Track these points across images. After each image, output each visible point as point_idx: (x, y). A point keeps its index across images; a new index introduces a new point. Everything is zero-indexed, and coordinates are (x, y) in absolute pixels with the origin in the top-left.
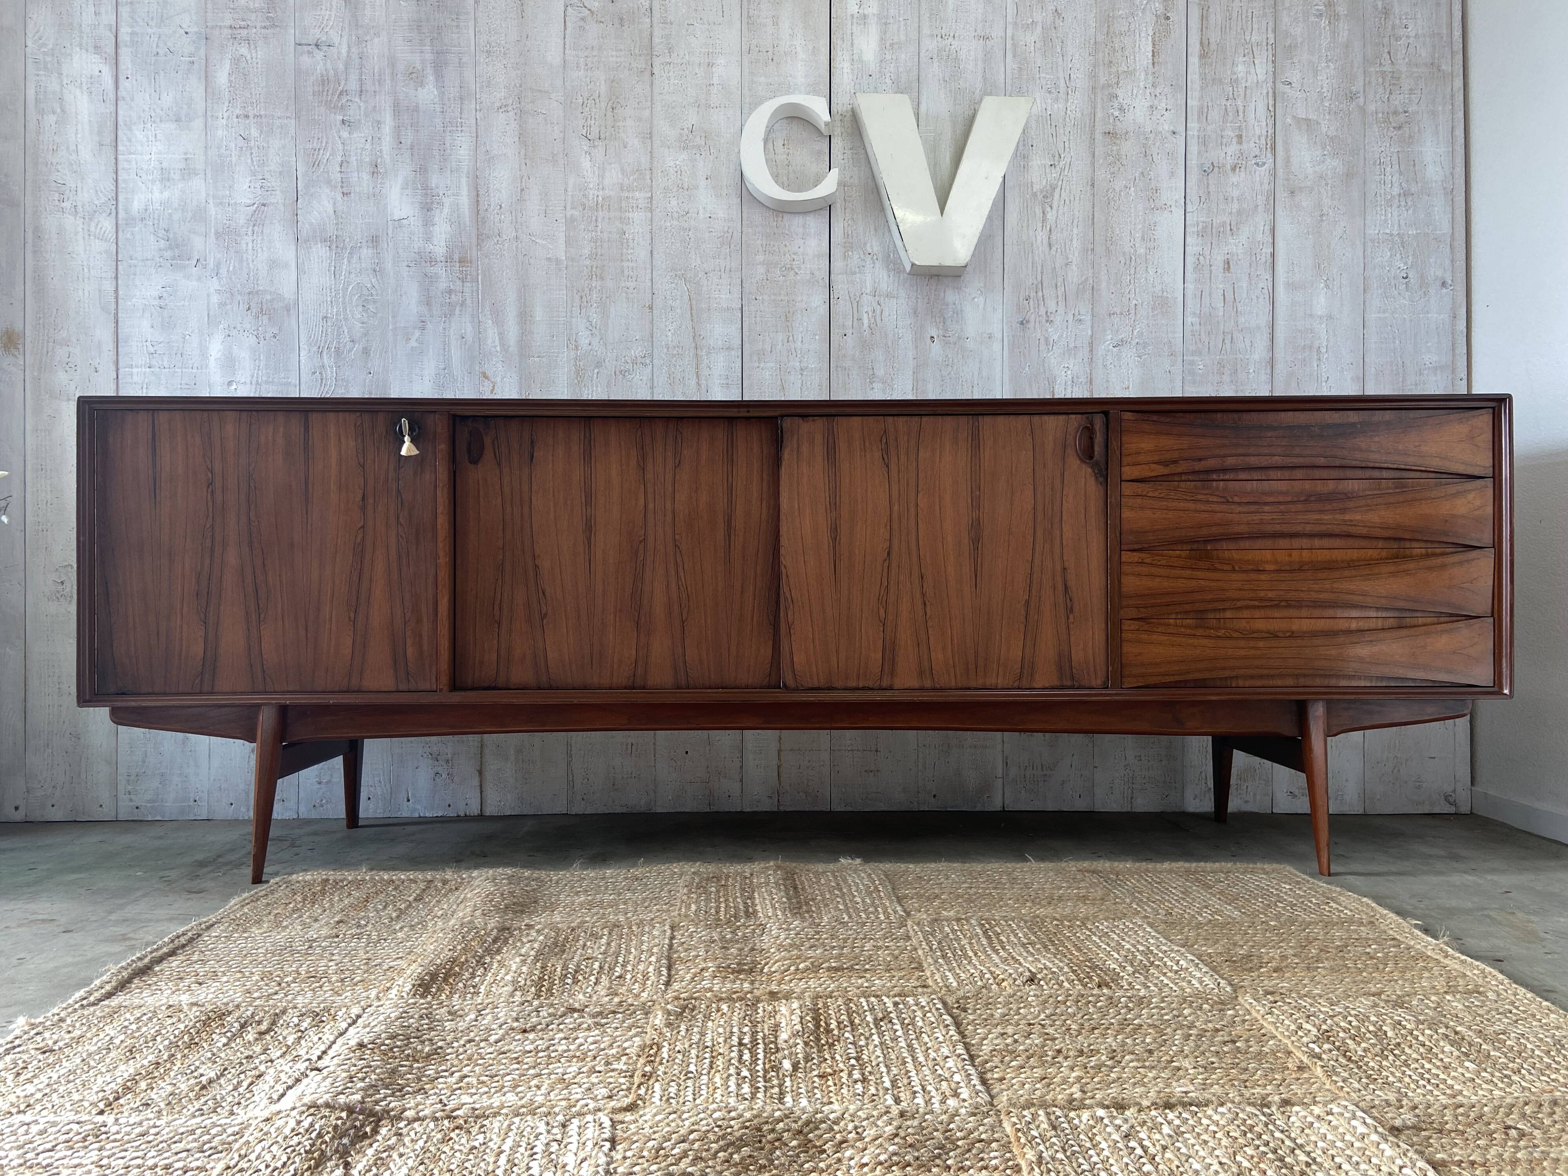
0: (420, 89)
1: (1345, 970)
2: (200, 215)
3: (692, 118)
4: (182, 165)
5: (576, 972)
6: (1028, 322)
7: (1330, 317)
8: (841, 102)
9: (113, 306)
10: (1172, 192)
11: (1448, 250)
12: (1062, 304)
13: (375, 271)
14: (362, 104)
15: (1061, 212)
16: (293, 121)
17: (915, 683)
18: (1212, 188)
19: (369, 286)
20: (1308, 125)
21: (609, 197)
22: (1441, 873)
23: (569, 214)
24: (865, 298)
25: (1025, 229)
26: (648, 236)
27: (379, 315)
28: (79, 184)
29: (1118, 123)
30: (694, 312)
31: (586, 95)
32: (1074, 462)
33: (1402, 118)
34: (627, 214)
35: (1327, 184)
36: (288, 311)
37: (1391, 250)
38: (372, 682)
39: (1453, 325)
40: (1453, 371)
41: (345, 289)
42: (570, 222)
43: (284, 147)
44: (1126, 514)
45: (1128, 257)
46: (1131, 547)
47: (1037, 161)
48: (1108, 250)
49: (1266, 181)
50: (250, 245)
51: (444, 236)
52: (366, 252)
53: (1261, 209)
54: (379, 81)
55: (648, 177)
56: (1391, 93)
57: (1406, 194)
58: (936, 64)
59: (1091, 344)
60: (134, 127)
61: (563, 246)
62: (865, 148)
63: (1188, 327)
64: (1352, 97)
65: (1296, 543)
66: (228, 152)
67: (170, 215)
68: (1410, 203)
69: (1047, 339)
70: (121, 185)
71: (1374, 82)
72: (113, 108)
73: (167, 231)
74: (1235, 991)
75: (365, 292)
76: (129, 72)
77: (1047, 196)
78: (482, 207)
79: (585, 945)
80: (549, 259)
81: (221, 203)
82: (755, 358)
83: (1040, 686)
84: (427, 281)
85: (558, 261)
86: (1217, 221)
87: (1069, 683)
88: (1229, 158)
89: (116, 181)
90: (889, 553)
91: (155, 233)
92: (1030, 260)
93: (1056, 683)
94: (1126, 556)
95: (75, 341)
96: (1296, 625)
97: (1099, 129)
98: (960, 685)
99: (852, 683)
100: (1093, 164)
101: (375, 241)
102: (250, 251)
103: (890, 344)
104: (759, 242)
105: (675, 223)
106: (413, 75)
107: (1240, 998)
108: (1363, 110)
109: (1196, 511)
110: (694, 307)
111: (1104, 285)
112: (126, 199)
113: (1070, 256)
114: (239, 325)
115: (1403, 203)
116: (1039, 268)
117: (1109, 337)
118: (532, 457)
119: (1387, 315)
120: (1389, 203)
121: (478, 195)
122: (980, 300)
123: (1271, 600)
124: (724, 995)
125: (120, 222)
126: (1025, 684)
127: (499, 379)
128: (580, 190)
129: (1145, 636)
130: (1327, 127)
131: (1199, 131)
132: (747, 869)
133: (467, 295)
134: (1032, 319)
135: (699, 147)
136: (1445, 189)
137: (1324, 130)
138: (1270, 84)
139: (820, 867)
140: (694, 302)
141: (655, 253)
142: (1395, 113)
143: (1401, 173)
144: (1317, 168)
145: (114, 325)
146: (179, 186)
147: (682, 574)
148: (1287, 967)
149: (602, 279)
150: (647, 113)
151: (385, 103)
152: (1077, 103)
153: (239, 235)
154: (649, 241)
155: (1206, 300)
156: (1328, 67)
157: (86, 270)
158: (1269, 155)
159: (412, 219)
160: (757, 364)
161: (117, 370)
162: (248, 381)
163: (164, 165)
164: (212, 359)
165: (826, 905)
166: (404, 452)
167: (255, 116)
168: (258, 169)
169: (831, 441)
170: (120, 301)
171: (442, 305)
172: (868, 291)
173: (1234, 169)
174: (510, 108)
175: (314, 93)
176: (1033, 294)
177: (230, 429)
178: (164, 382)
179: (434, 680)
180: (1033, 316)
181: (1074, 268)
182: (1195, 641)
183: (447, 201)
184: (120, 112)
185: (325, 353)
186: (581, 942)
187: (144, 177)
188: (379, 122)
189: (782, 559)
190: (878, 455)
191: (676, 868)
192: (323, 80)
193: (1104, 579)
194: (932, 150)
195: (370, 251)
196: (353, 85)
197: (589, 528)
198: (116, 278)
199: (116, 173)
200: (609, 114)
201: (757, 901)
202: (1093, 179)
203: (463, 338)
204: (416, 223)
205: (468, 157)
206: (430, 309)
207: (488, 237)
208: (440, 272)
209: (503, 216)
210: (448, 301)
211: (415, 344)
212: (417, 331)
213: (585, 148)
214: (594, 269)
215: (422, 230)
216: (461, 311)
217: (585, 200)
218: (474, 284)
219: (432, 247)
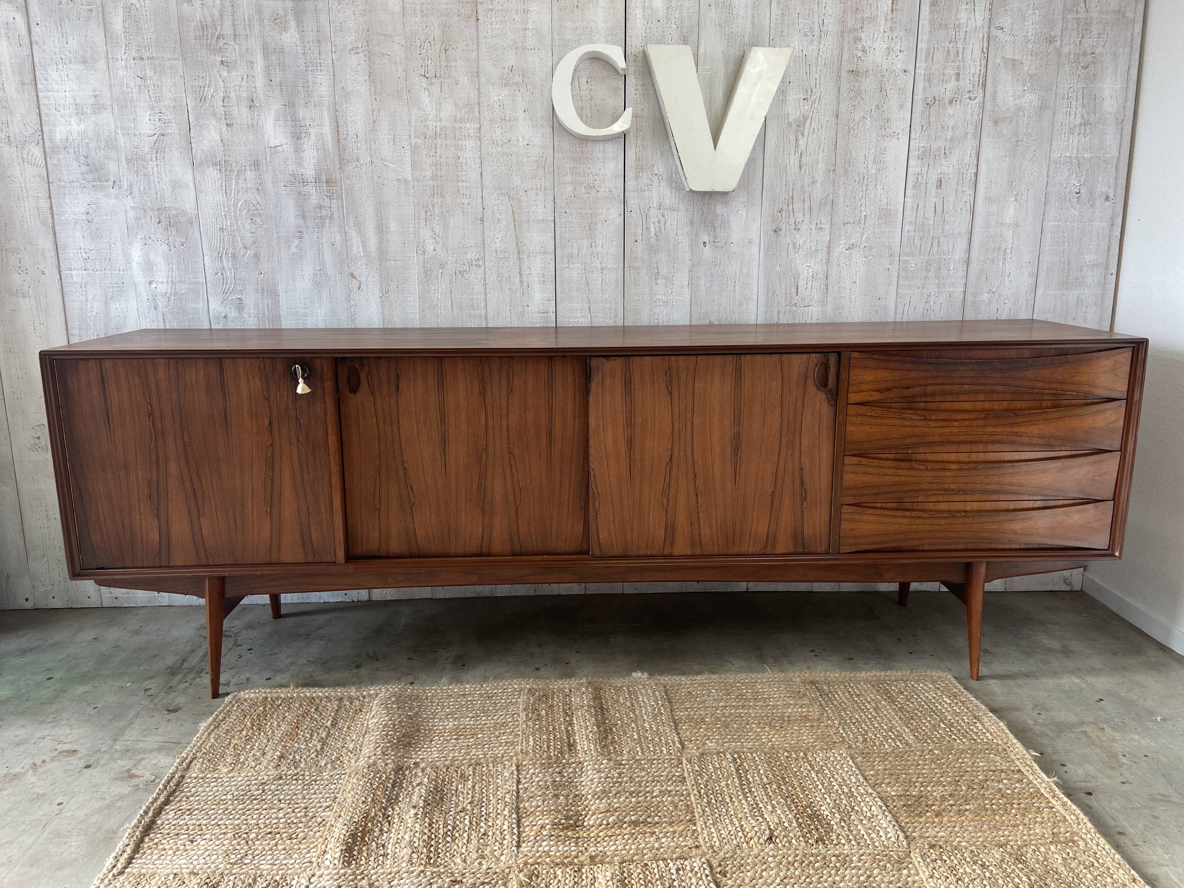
0: (283, 33)
1: (984, 813)
2: (111, 144)
3: (511, 59)
4: (92, 101)
5: (454, 828)
6: (780, 230)
7: (1016, 225)
8: (635, 44)
9: (50, 221)
10: (900, 124)
11: (1114, 170)
12: (807, 215)
13: (258, 190)
14: (236, 47)
15: (810, 139)
16: (180, 62)
17: (689, 552)
18: (933, 118)
19: (254, 202)
20: (1014, 64)
21: (445, 127)
22: (1055, 674)
23: (413, 142)
24: (653, 212)
25: (781, 153)
26: (479, 161)
27: (265, 226)
28: (9, 118)
29: (860, 61)
30: (517, 223)
31: (423, 38)
32: (812, 389)
33: (1089, 58)
34: (460, 142)
35: (1024, 115)
36: (191, 223)
37: (1069, 170)
38: (287, 557)
39: (1111, 231)
40: (1106, 268)
41: (235, 205)
42: (415, 149)
43: (175, 84)
44: (850, 428)
45: (862, 177)
46: (852, 453)
47: (793, 96)
48: (846, 172)
49: (976, 113)
50: (155, 168)
51: (312, 161)
52: (250, 174)
53: (970, 136)
54: (250, 25)
55: (476, 110)
56: (1082, 37)
57: (1085, 124)
58: (713, 11)
59: (829, 248)
60: (48, 68)
61: (409, 169)
62: (653, 85)
63: (905, 234)
64: (1051, 40)
65: (975, 448)
66: (130, 90)
67: (87, 144)
68: (1088, 131)
69: (794, 244)
70: (44, 118)
71: (1070, 27)
72: (29, 51)
73: (87, 158)
74: (909, 844)
75: (252, 208)
76: (39, 19)
77: (800, 125)
78: (342, 137)
79: (457, 789)
80: (399, 180)
81: (128, 134)
82: (566, 260)
83: (780, 552)
84: (301, 198)
85: (406, 182)
86: (935, 146)
87: (801, 550)
88: (947, 93)
89: (40, 115)
90: (671, 459)
91: (77, 159)
92: (784, 179)
93: (792, 550)
94: (848, 460)
95: (23, 249)
96: (969, 506)
97: (846, 67)
98: (721, 553)
99: (642, 552)
100: (838, 98)
101: (256, 165)
102: (156, 174)
103: (671, 248)
104: (568, 165)
105: (500, 149)
106: (277, 21)
107: (912, 854)
108: (1059, 52)
109: (902, 426)
110: (516, 219)
111: (841, 200)
112: (50, 130)
113: (816, 176)
114: (153, 236)
115: (1083, 131)
116: (791, 186)
117: (843, 242)
118: (398, 388)
119: (1060, 223)
120: (1072, 131)
121: (338, 126)
122: (743, 213)
123: (953, 490)
124: (558, 861)
125: (47, 150)
126: (769, 551)
127: (363, 279)
128: (421, 122)
129: (858, 517)
130: (1029, 66)
131: (925, 70)
132: (566, 684)
133: (334, 210)
134: (784, 227)
135: (517, 84)
136: (1117, 119)
137: (1026, 69)
138: (986, 29)
139: (618, 682)
140: (516, 216)
141: (484, 174)
142: (1084, 54)
143: (1083, 106)
144: (1017, 102)
145: (52, 236)
146: (92, 119)
147: (515, 473)
148: (944, 810)
149: (442, 196)
150: (474, 55)
151: (255, 44)
152: (829, 44)
153: (144, 160)
154: (479, 165)
155: (921, 212)
156: (1034, 13)
157: (24, 191)
158: (980, 91)
159: (285, 146)
160: (567, 265)
161: (60, 272)
162: (165, 281)
163: (78, 101)
164: (134, 263)
165: (625, 734)
166: (299, 390)
167: (149, 58)
168: (156, 105)
169: (628, 375)
170: (55, 216)
171: (314, 219)
172: (655, 205)
173: (951, 102)
174: (360, 50)
175: (196, 37)
176: (785, 207)
177: (162, 373)
178: (98, 282)
179: (333, 555)
180: (784, 225)
181: (819, 185)
182: (894, 520)
183: (313, 131)
184: (36, 55)
185: (224, 257)
186: (454, 788)
187: (62, 110)
188: (252, 62)
189: (591, 464)
190: (663, 385)
191: (516, 684)
192: (202, 26)
193: (830, 476)
194: (707, 86)
195: (253, 173)
196: (228, 30)
197: (444, 441)
198: (50, 197)
199: (39, 108)
200: (443, 55)
201: (576, 728)
202: (837, 111)
203: (333, 245)
204: (289, 150)
205: (327, 93)
206: (306, 222)
207: (348, 162)
208: (312, 191)
209: (359, 144)
210: (319, 215)
211: (295, 250)
212: (296, 239)
213: (424, 85)
214: (435, 188)
215: (294, 156)
216: (330, 223)
217: (426, 131)
218: (340, 201)
219: (303, 170)
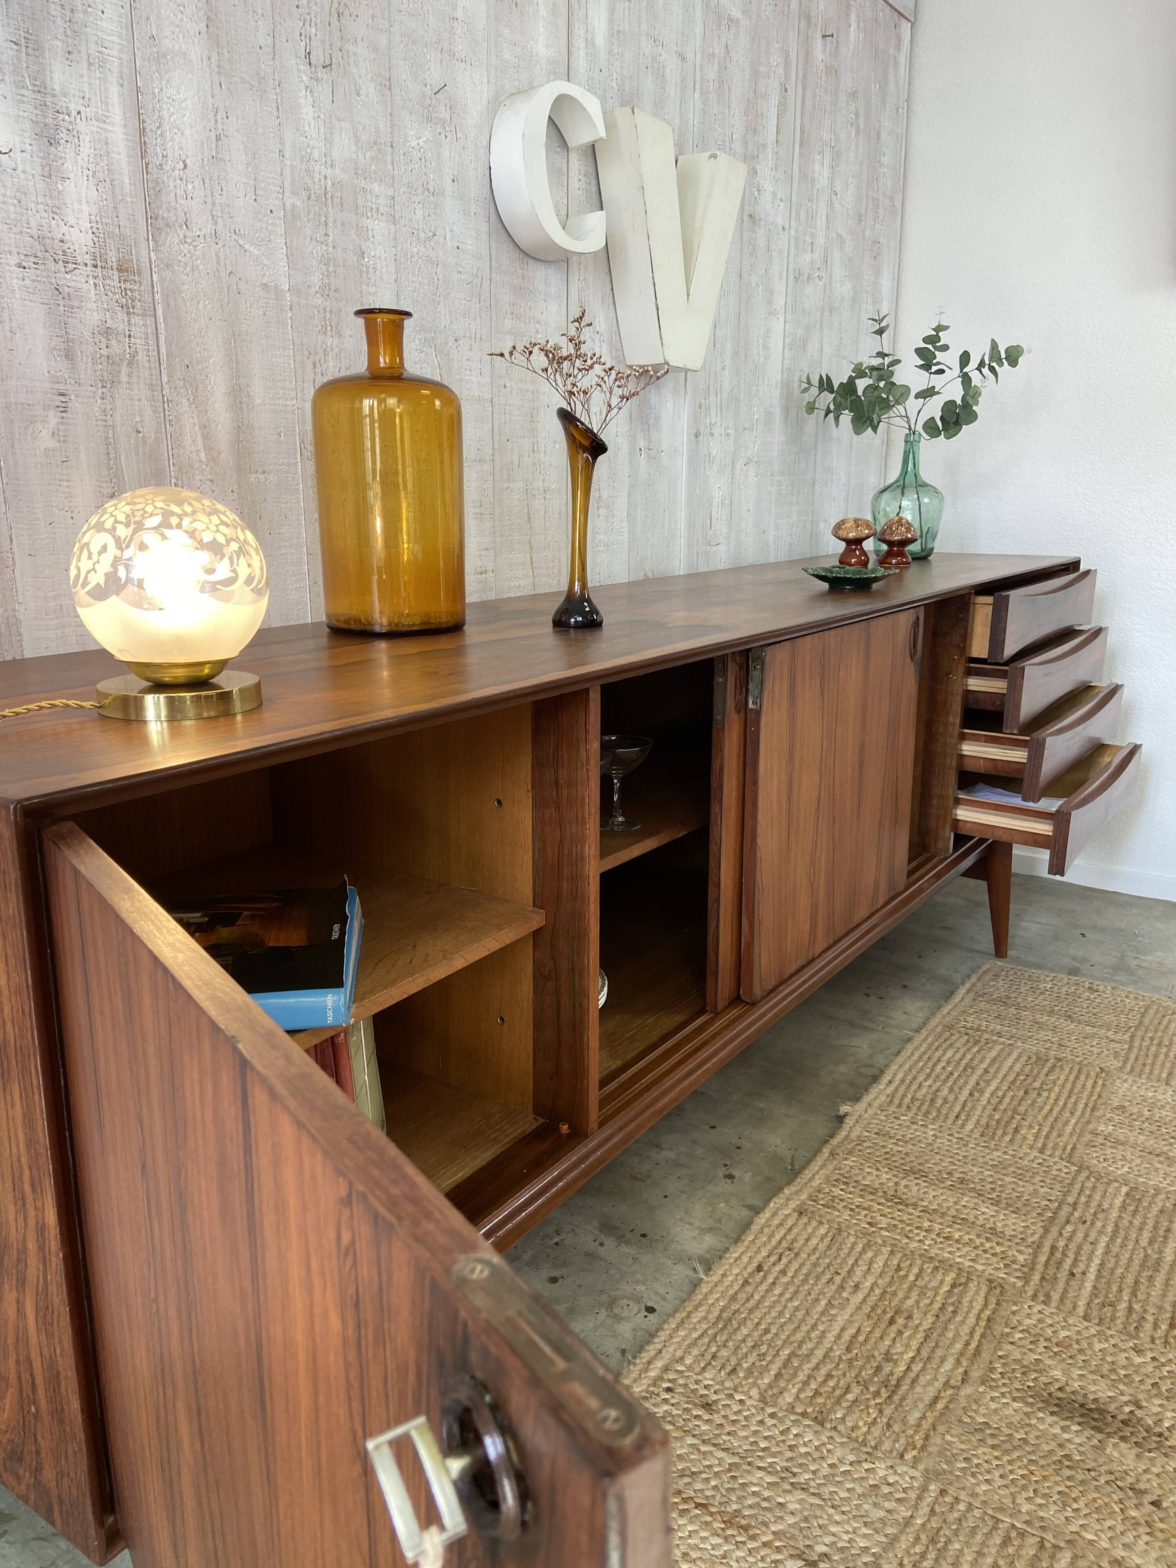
6: (699, 434)
10: (779, 296)
20: (841, 242)
23: (288, 202)
29: (756, 206)
33: (877, 248)
34: (365, 222)
42: (291, 220)
45: (755, 365)
48: (745, 356)
51: (85, 208)
55: (389, 160)
59: (733, 462)
61: (282, 263)
63: (780, 447)
64: (860, 219)
69: (709, 455)
71: (869, 206)
78: (152, 159)
80: (265, 286)
84: (61, 304)
85: (278, 293)
86: (798, 334)
88: (806, 267)
97: (746, 210)
100: (742, 250)
103: (612, 456)
104: (507, 298)
105: (422, 249)
108: (863, 235)
111: (742, 395)
113: (727, 357)
116: (708, 371)
117: (742, 455)
121: (142, 131)
122: (671, 403)
128: (301, 159)
133: (138, 342)
134: (702, 431)
135: (443, 123)
137: (847, 250)
138: (829, 191)
142: (875, 242)
150: (384, 40)
154: (394, 276)
156: (852, 184)
158: (824, 269)
159: (17, 155)
171: (94, 362)
173: (808, 279)
176: (705, 400)
180: (703, 428)
181: (728, 371)
183: (86, 130)
200: (335, 22)
202: (742, 268)
203: (139, 432)
204: (28, 169)
205: (117, 40)
206: (74, 369)
207: (168, 225)
208: (85, 287)
209: (190, 186)
210: (105, 352)
211: (51, 443)
212: (51, 413)
213: (305, 78)
214: (328, 315)
215: (41, 185)
216: (129, 375)
217: (309, 181)
218: (150, 321)
219: (65, 229)
